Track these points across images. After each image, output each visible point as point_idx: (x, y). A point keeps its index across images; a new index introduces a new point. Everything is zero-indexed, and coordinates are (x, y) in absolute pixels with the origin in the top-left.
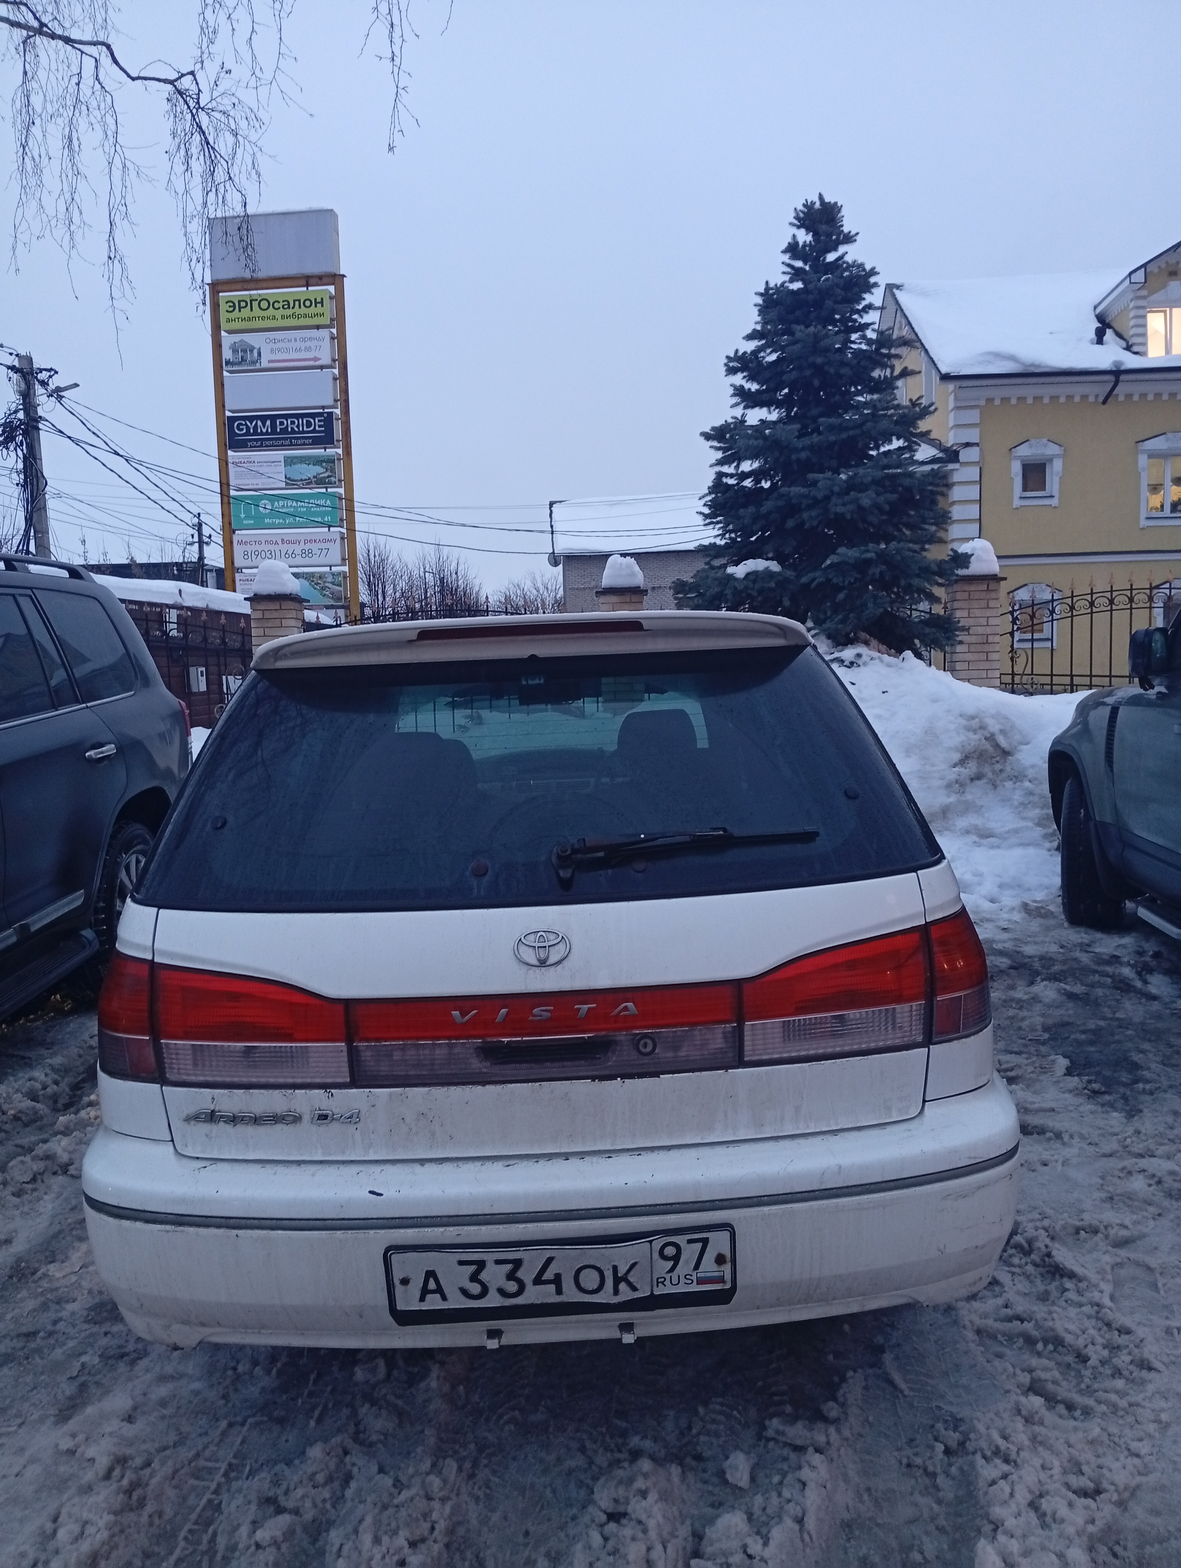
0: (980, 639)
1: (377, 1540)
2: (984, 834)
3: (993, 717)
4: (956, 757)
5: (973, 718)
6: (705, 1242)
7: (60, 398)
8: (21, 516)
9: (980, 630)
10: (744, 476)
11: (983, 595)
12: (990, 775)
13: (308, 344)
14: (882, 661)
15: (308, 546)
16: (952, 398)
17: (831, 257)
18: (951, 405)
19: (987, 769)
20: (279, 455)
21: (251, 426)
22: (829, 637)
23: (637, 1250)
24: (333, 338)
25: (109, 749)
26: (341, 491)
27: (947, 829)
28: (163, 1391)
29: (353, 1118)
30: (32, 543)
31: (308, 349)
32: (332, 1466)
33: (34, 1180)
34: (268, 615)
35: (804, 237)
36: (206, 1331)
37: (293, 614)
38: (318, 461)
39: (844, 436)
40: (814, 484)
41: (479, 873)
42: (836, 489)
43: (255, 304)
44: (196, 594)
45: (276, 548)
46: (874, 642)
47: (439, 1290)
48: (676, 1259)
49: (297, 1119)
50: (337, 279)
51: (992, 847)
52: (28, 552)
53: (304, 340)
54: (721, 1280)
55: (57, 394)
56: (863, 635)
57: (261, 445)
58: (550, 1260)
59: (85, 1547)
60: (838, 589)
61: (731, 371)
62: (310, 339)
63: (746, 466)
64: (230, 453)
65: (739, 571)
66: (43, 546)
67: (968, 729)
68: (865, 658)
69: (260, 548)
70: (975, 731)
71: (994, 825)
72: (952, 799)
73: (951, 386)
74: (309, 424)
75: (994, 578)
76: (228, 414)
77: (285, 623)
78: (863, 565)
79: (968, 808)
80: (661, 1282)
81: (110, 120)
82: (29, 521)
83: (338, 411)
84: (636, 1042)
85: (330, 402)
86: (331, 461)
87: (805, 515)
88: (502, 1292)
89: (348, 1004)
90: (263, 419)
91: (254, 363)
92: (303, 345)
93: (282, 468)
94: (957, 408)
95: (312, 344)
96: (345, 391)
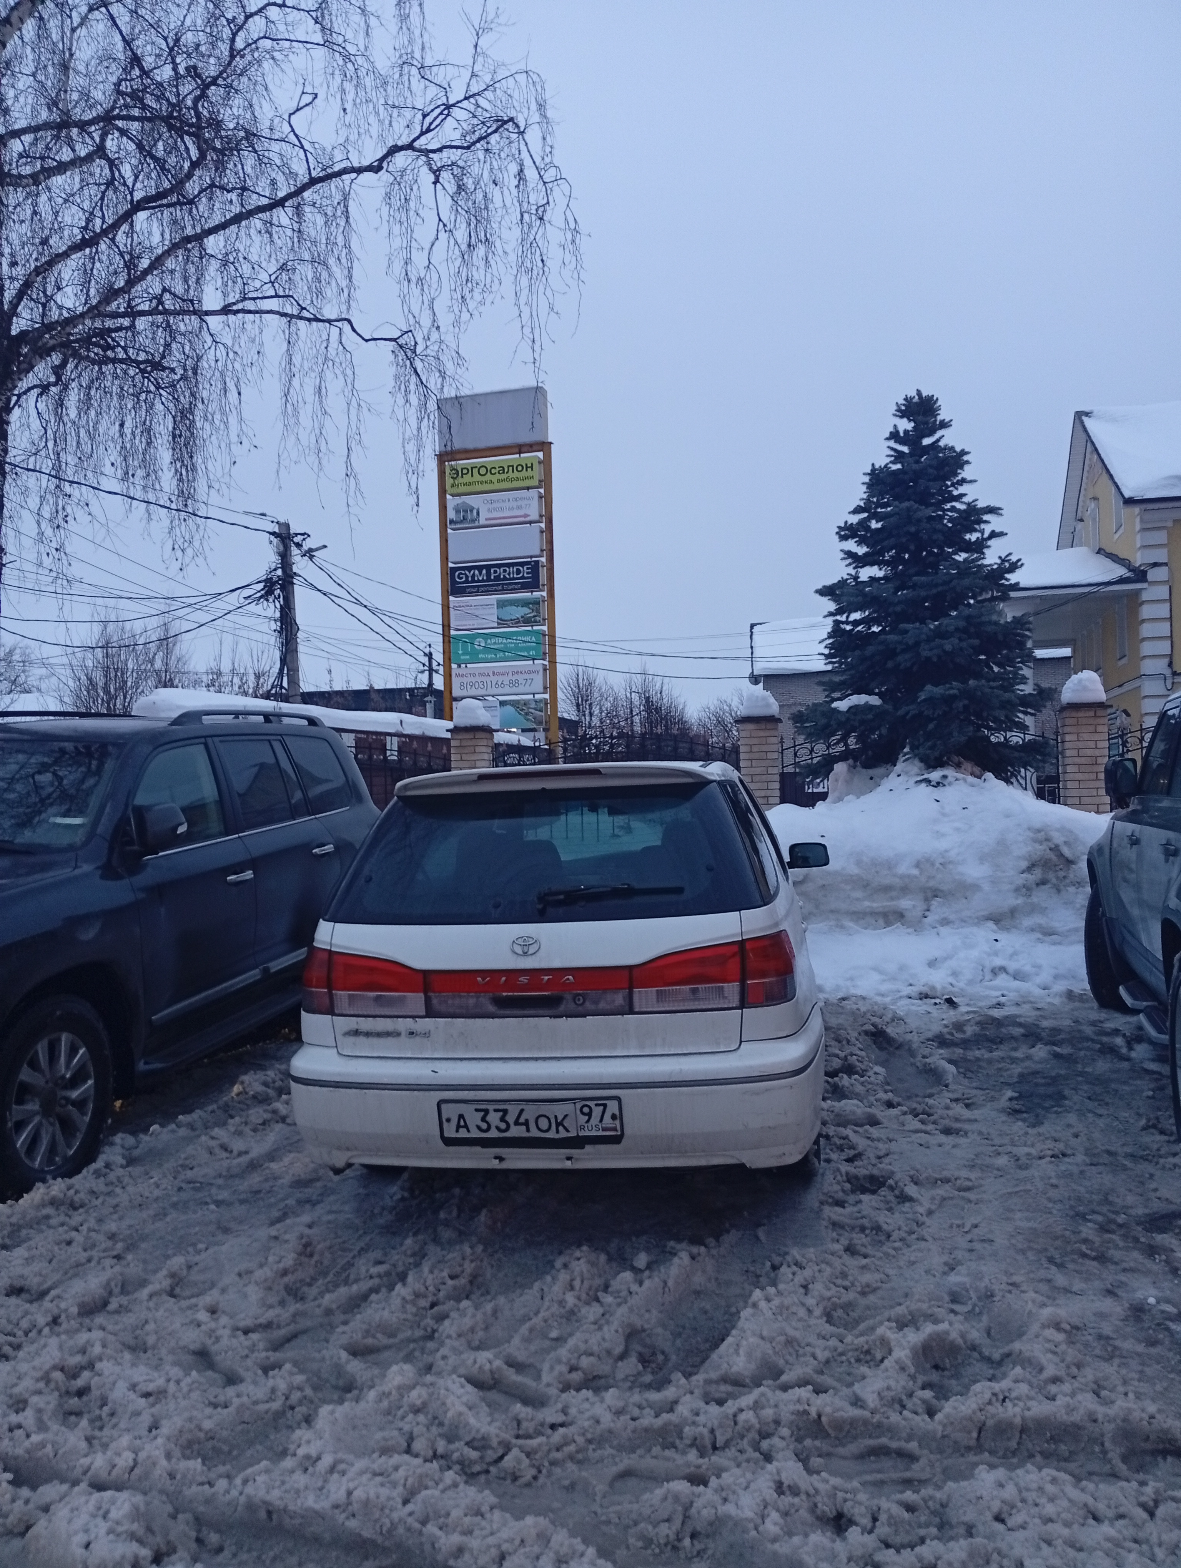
0: (1088, 761)
1: (431, 1272)
2: (1048, 933)
3: (1058, 830)
4: (1024, 864)
5: (1039, 831)
6: (605, 1106)
7: (311, 557)
8: (277, 654)
9: (1089, 752)
10: (856, 623)
11: (1091, 721)
12: (1054, 880)
13: (519, 503)
14: (965, 780)
15: (516, 677)
16: (1138, 520)
17: (926, 441)
18: (1138, 527)
19: (1051, 876)
20: (493, 598)
21: (470, 575)
22: (921, 761)
23: (568, 1108)
24: (541, 497)
25: (329, 848)
26: (545, 628)
27: (1015, 927)
28: (331, 1217)
29: (426, 1035)
30: (285, 679)
31: (519, 508)
32: (417, 1248)
33: (264, 1124)
34: (464, 743)
35: (905, 425)
36: (349, 1154)
37: (485, 742)
38: (525, 603)
39: (934, 591)
40: (906, 632)
41: (497, 906)
42: (924, 637)
43: (475, 471)
44: (414, 724)
45: (488, 679)
46: (968, 765)
47: (466, 1126)
48: (590, 1115)
49: (399, 1034)
50: (545, 446)
51: (1054, 944)
52: (282, 687)
53: (516, 500)
54: (615, 1129)
55: (309, 554)
56: (956, 759)
57: (478, 591)
58: (522, 1111)
59: (281, 1266)
60: (930, 720)
61: (843, 538)
62: (521, 499)
63: (856, 616)
64: (451, 598)
65: (842, 705)
66: (294, 681)
67: (1035, 841)
68: (950, 779)
69: (473, 680)
70: (1041, 843)
71: (1057, 925)
72: (1020, 901)
73: (1137, 510)
74: (518, 572)
75: (1101, 705)
76: (451, 565)
77: (478, 749)
78: (949, 700)
79: (1034, 909)
80: (582, 1128)
81: (349, 372)
82: (283, 661)
83: (543, 560)
84: (575, 998)
85: (538, 552)
86: (536, 602)
87: (900, 658)
88: (498, 1128)
89: (426, 973)
90: (480, 568)
91: (473, 521)
92: (515, 504)
93: (495, 610)
94: (1144, 530)
95: (523, 503)
96: (550, 542)
